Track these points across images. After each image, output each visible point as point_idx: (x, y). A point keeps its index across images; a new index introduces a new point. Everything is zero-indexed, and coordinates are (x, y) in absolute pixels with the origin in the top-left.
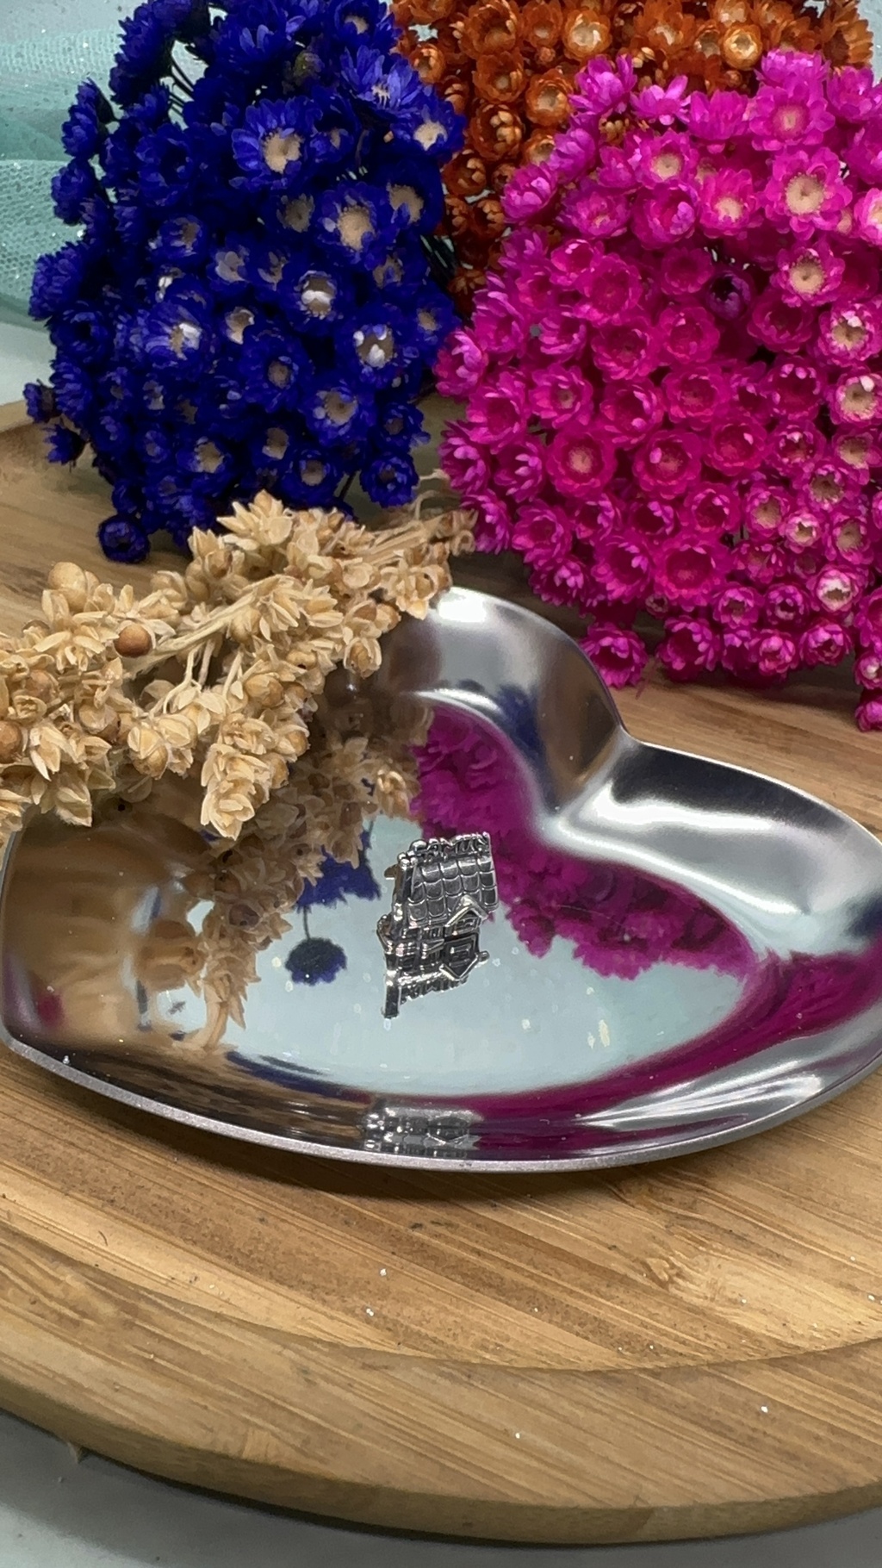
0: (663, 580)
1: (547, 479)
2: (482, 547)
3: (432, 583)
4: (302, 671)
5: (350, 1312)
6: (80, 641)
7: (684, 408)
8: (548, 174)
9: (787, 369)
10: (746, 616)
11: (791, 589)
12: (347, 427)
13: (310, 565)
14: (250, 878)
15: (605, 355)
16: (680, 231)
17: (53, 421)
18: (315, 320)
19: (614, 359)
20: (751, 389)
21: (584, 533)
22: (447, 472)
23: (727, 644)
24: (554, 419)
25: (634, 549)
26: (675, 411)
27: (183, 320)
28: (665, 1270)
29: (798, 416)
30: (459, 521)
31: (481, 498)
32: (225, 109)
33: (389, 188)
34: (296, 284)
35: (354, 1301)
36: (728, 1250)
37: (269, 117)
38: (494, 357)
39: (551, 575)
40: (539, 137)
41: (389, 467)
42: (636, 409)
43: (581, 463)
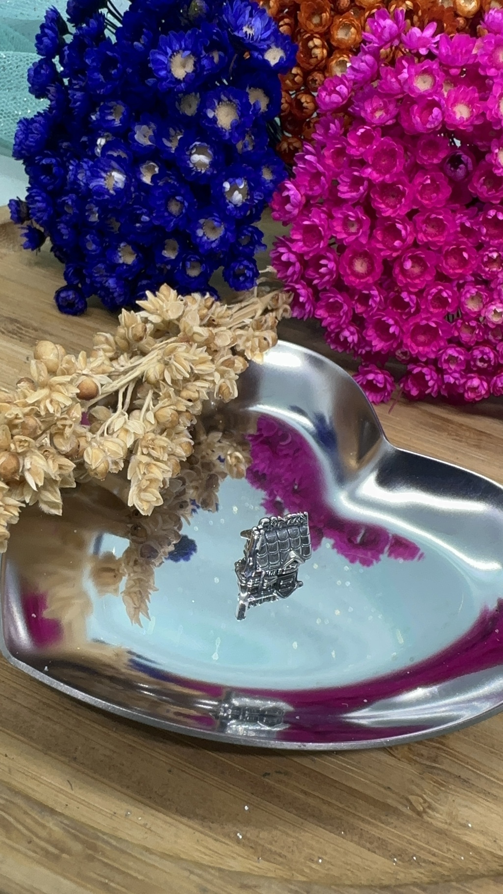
0: (408, 341)
1: (339, 275)
2: (295, 315)
3: (268, 343)
4: (190, 404)
5: (227, 835)
6: (56, 396)
7: (428, 234)
8: (346, 82)
9: (492, 213)
10: (458, 365)
11: (487, 350)
12: (217, 242)
13: (194, 333)
14: (153, 527)
15: (379, 200)
16: (433, 126)
17: (26, 223)
18: (197, 173)
19: (384, 203)
20: (468, 224)
21: (360, 309)
22: (275, 268)
23: (446, 382)
24: (345, 238)
25: (391, 322)
26: (420, 236)
27: (114, 169)
28: (420, 804)
29: (496, 242)
30: (282, 299)
31: (297, 286)
32: (143, 33)
33: (247, 90)
34: (188, 150)
35: (229, 828)
36: (458, 789)
37: (174, 42)
38: (308, 198)
39: (338, 334)
40: (338, 56)
41: (242, 267)
42: (397, 234)
43: (360, 267)
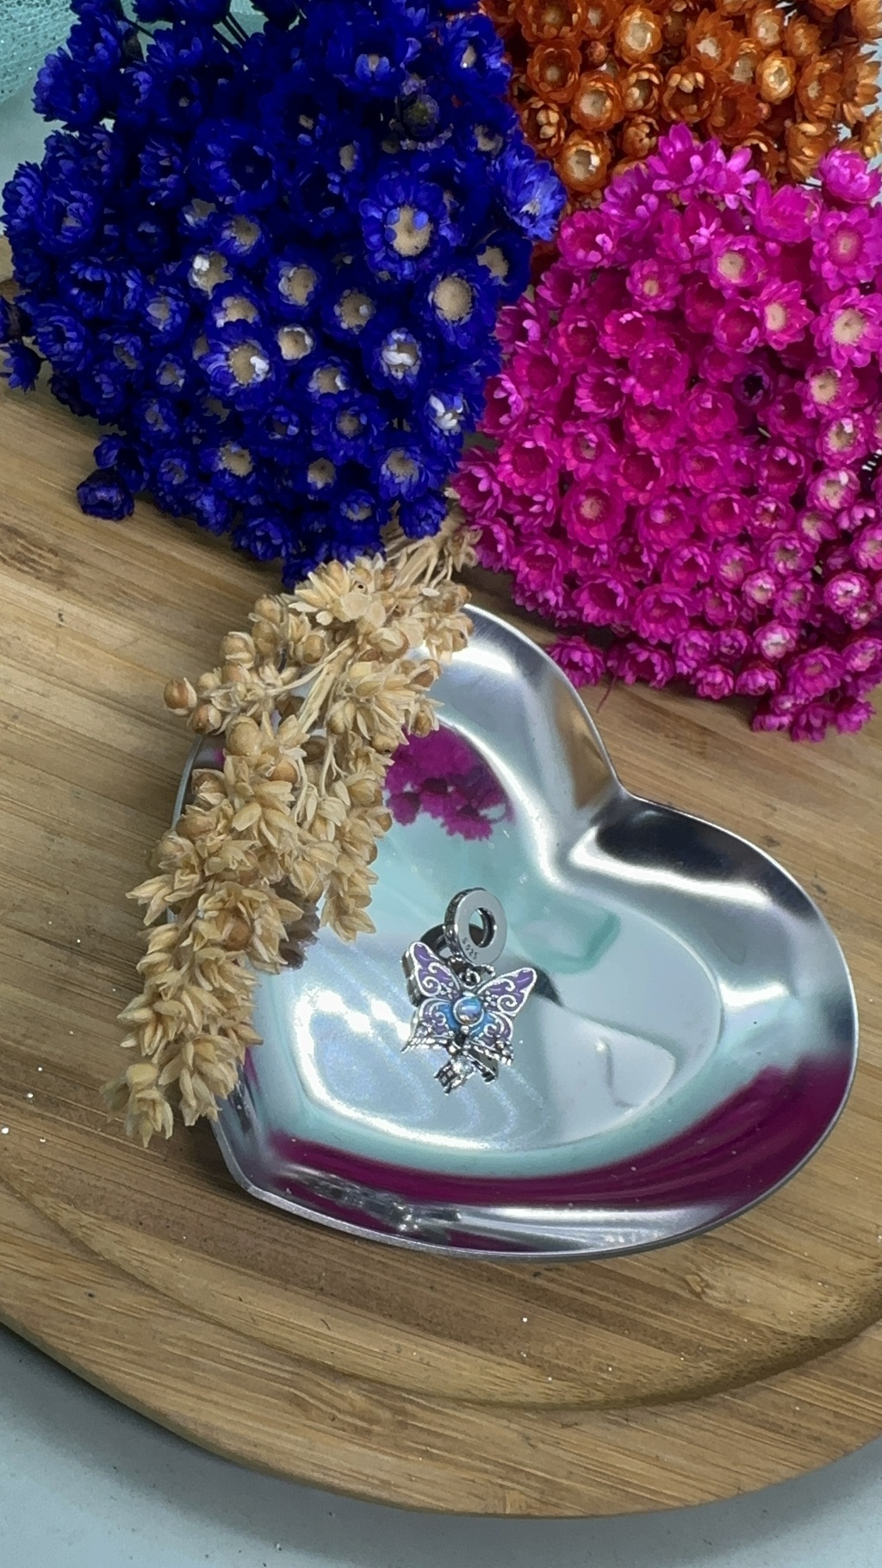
1: (558, 521)
2: (484, 563)
5: (509, 1356)
13: (381, 640)
15: (634, 421)
18: (390, 376)
23: (677, 669)
24: (576, 469)
28: (698, 1284)
30: (467, 541)
31: (494, 527)
34: (381, 340)
35: (511, 1346)
36: (733, 1260)
37: (397, 188)
39: (536, 592)
40: (579, 141)
41: (428, 510)
43: (589, 509)
